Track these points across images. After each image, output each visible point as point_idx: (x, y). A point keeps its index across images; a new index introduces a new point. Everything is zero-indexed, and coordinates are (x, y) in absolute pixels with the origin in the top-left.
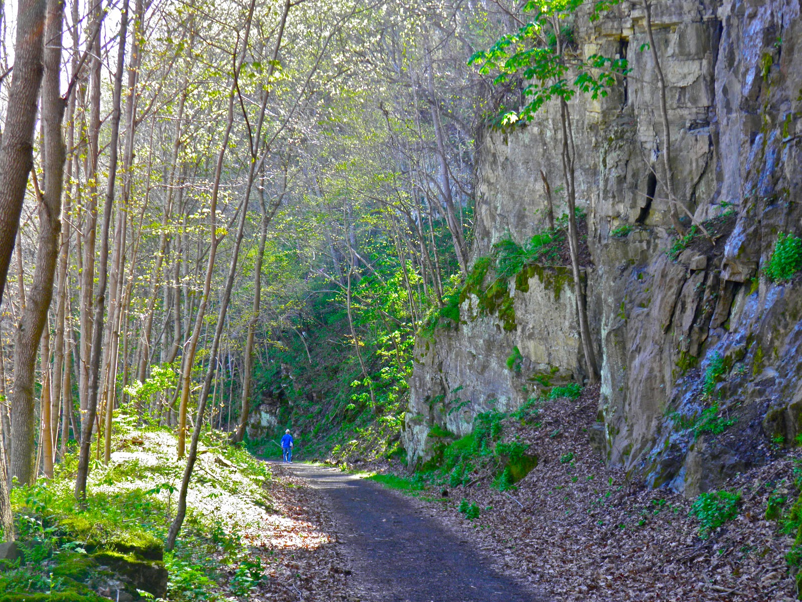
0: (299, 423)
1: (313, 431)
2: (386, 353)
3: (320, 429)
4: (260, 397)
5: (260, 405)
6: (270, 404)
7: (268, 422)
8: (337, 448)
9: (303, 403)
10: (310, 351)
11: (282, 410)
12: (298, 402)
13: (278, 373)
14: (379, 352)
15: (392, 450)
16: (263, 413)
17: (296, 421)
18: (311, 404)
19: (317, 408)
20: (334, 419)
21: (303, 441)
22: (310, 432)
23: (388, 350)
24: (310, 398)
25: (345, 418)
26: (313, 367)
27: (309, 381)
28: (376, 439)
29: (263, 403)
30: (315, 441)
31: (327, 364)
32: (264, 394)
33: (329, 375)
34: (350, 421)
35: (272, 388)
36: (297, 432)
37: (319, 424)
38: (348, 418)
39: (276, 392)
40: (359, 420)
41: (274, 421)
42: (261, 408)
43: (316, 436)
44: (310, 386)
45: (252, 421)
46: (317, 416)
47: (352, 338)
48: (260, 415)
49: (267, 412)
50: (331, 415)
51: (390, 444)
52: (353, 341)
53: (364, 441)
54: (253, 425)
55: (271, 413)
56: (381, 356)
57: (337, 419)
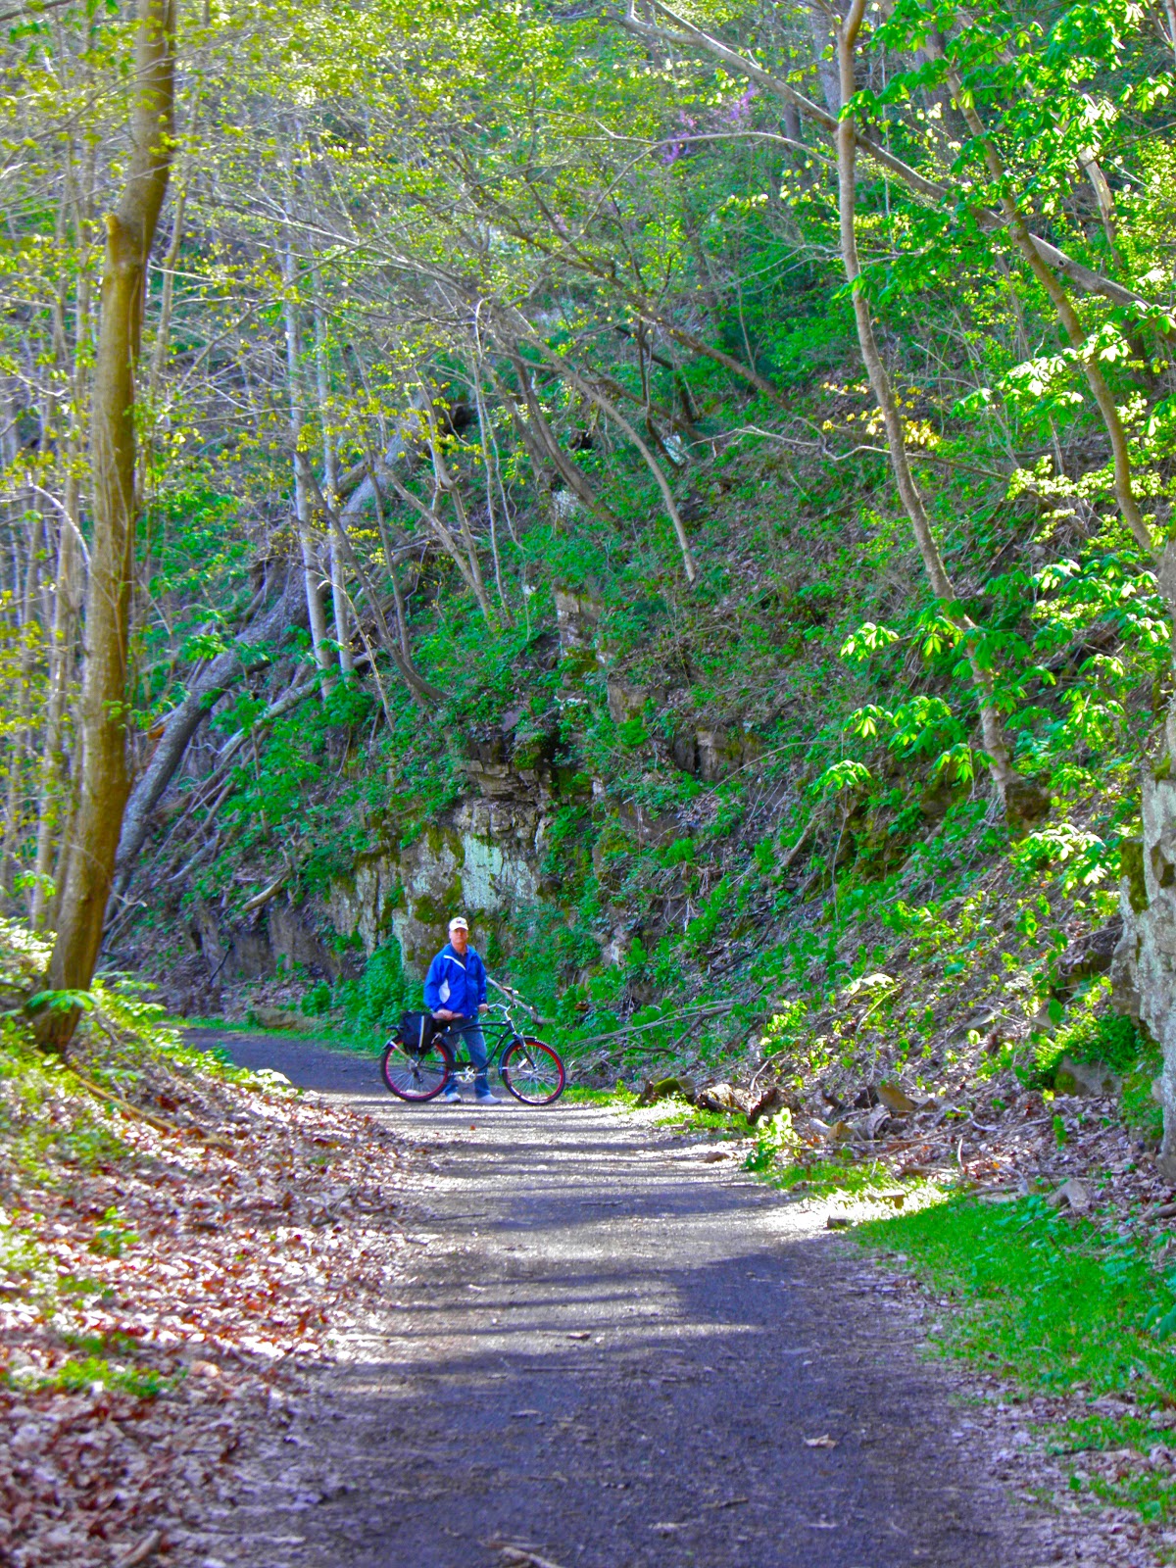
0: (627, 887)
1: (695, 920)
2: (1062, 485)
3: (726, 915)
4: (455, 761)
5: (456, 803)
6: (505, 798)
7: (498, 887)
8: (788, 1014)
9: (652, 783)
10: (692, 518)
11: (559, 824)
12: (623, 782)
13: (544, 641)
14: (1022, 479)
15: (1066, 1035)
16: (470, 843)
17: (615, 877)
18: (690, 785)
19: (719, 806)
20: (796, 862)
21: (639, 979)
22: (677, 929)
23: (1075, 464)
24: (687, 760)
25: (851, 851)
26: (700, 601)
27: (683, 671)
28: (994, 964)
29: (474, 794)
30: (698, 978)
31: (774, 580)
32: (472, 751)
33: (778, 639)
34: (876, 871)
35: (511, 719)
36: (621, 934)
37: (718, 890)
38: (863, 854)
39: (528, 734)
40: (917, 865)
41: (523, 880)
42: (462, 818)
43: (704, 952)
44: (688, 696)
45: (421, 885)
46: (716, 847)
47: (869, 403)
48: (460, 852)
49: (488, 840)
50: (783, 841)
51: (1060, 993)
52: (874, 422)
53: (932, 974)
54: (425, 902)
55: (507, 840)
56: (1035, 506)
57: (813, 862)
